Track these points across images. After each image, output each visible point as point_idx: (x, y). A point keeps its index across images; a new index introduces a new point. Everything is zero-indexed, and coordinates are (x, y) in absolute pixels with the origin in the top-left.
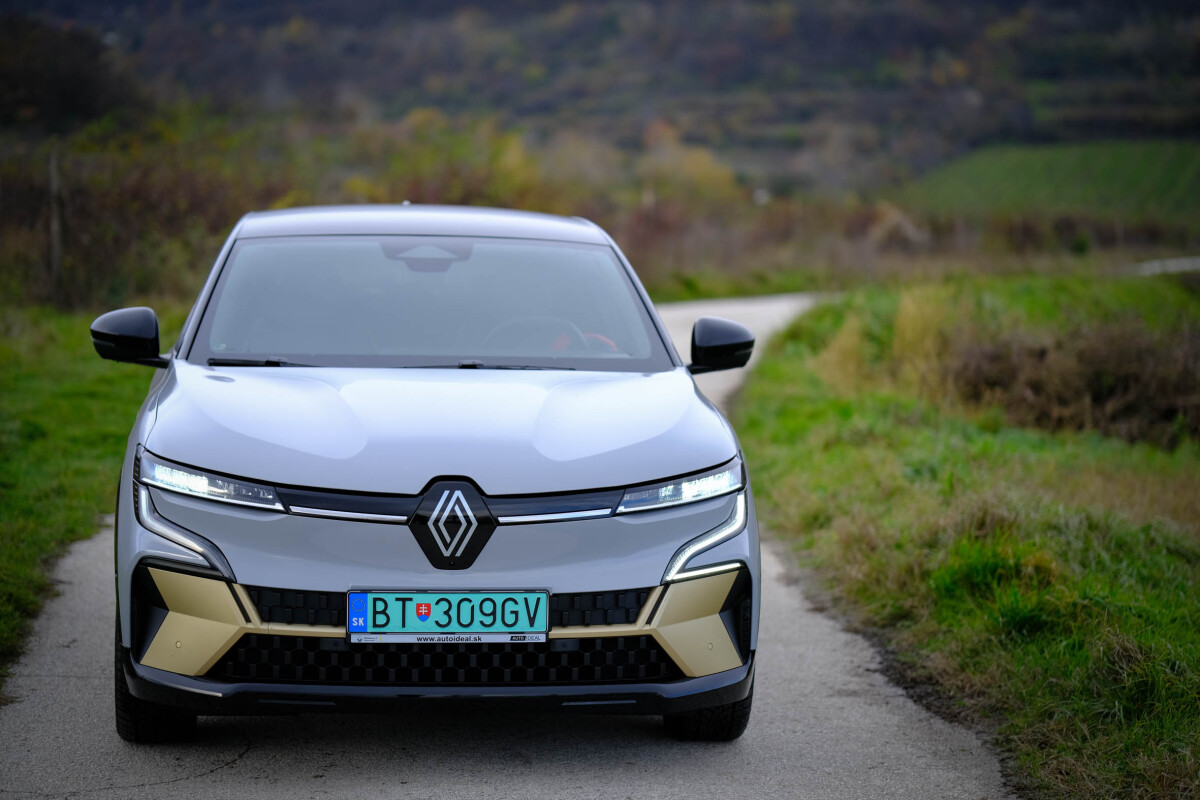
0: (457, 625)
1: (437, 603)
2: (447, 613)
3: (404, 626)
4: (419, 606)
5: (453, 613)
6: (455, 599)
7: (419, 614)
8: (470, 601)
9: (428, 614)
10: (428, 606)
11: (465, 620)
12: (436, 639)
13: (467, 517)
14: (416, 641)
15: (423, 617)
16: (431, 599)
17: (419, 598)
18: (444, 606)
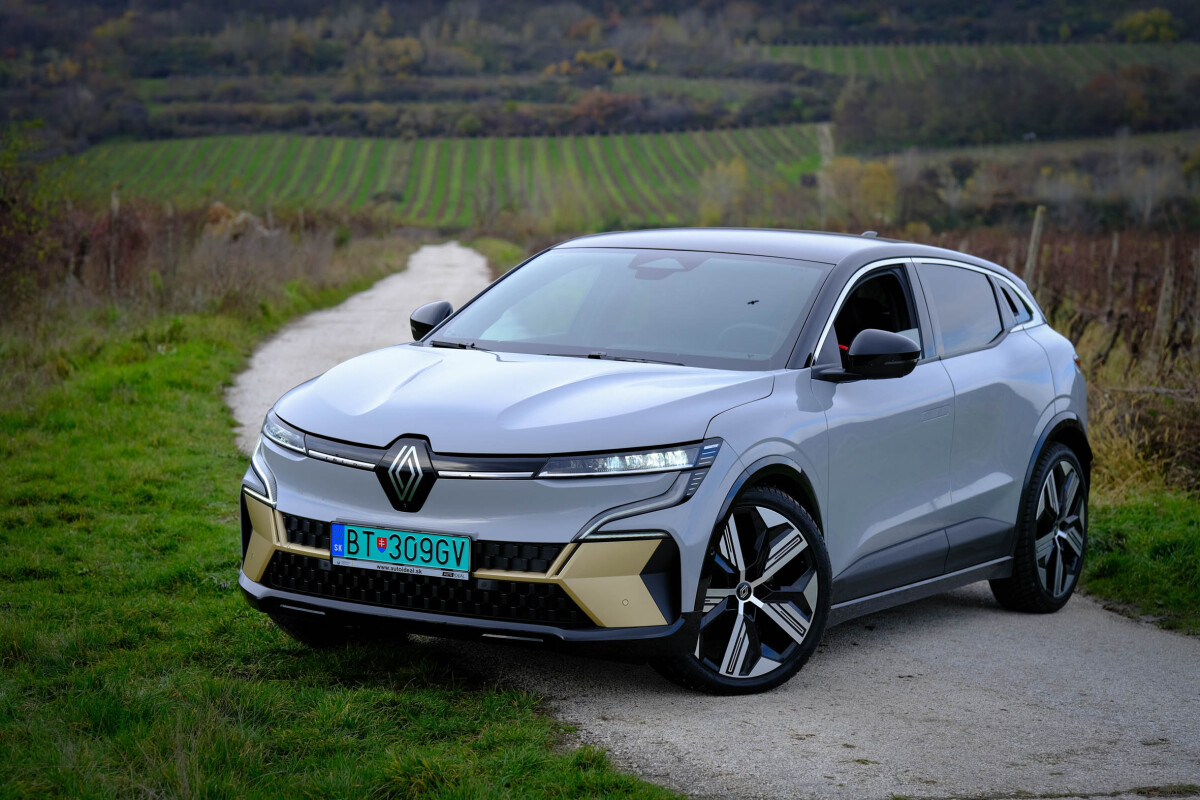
0: (405, 559)
1: (391, 538)
2: (397, 547)
3: (368, 555)
4: (379, 539)
5: (402, 548)
6: (403, 536)
7: (379, 546)
8: (414, 539)
9: (385, 547)
10: (385, 539)
11: (411, 555)
12: (390, 568)
13: (415, 469)
14: (376, 568)
15: (382, 549)
16: (387, 534)
17: (379, 533)
18: (395, 541)
